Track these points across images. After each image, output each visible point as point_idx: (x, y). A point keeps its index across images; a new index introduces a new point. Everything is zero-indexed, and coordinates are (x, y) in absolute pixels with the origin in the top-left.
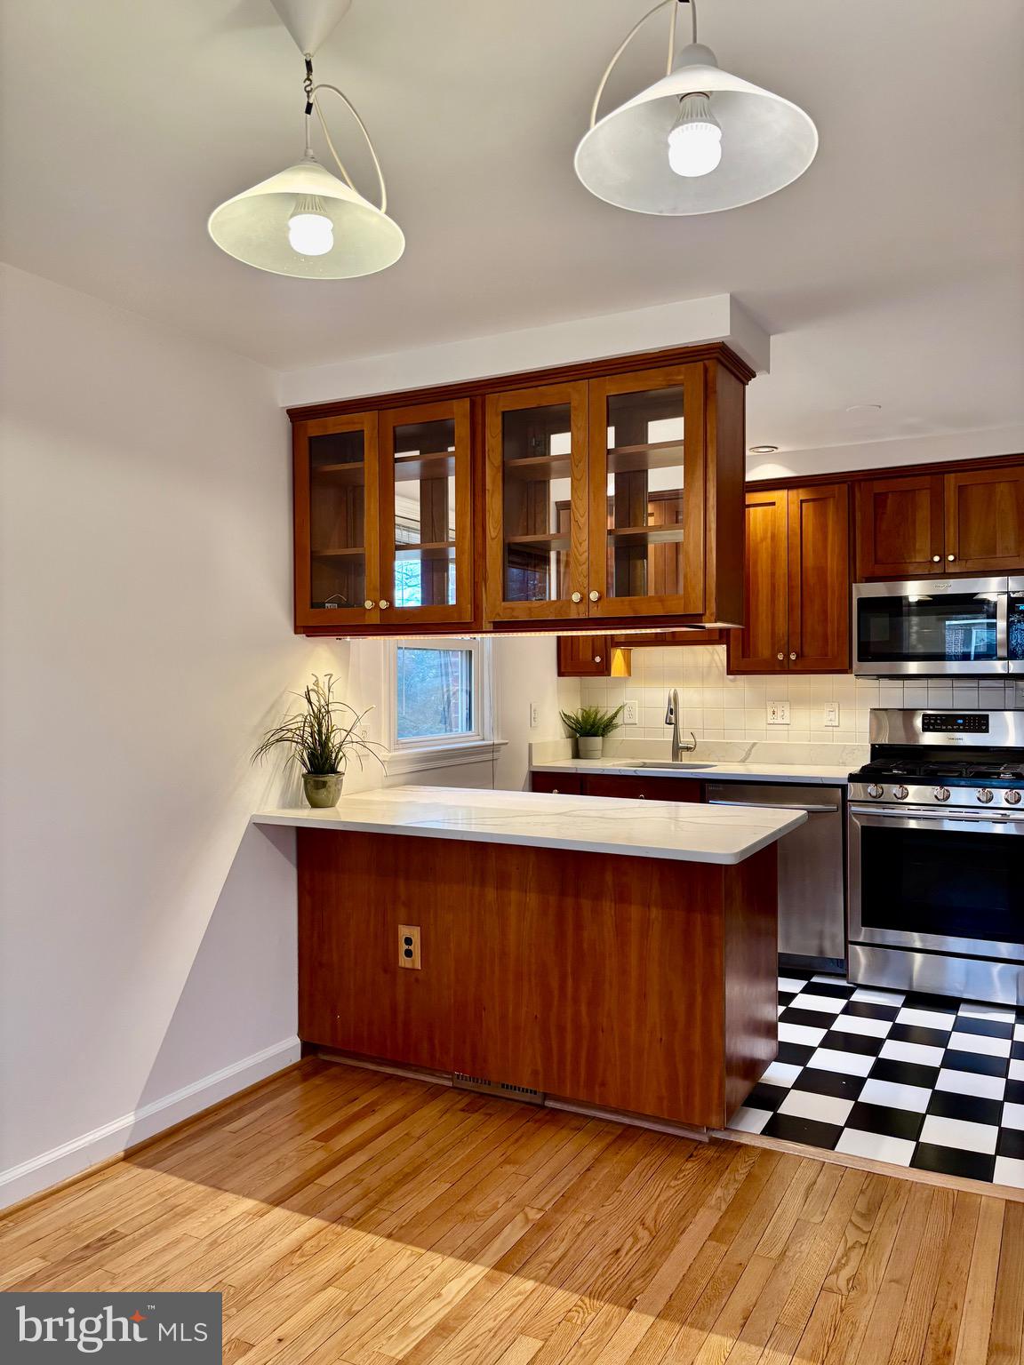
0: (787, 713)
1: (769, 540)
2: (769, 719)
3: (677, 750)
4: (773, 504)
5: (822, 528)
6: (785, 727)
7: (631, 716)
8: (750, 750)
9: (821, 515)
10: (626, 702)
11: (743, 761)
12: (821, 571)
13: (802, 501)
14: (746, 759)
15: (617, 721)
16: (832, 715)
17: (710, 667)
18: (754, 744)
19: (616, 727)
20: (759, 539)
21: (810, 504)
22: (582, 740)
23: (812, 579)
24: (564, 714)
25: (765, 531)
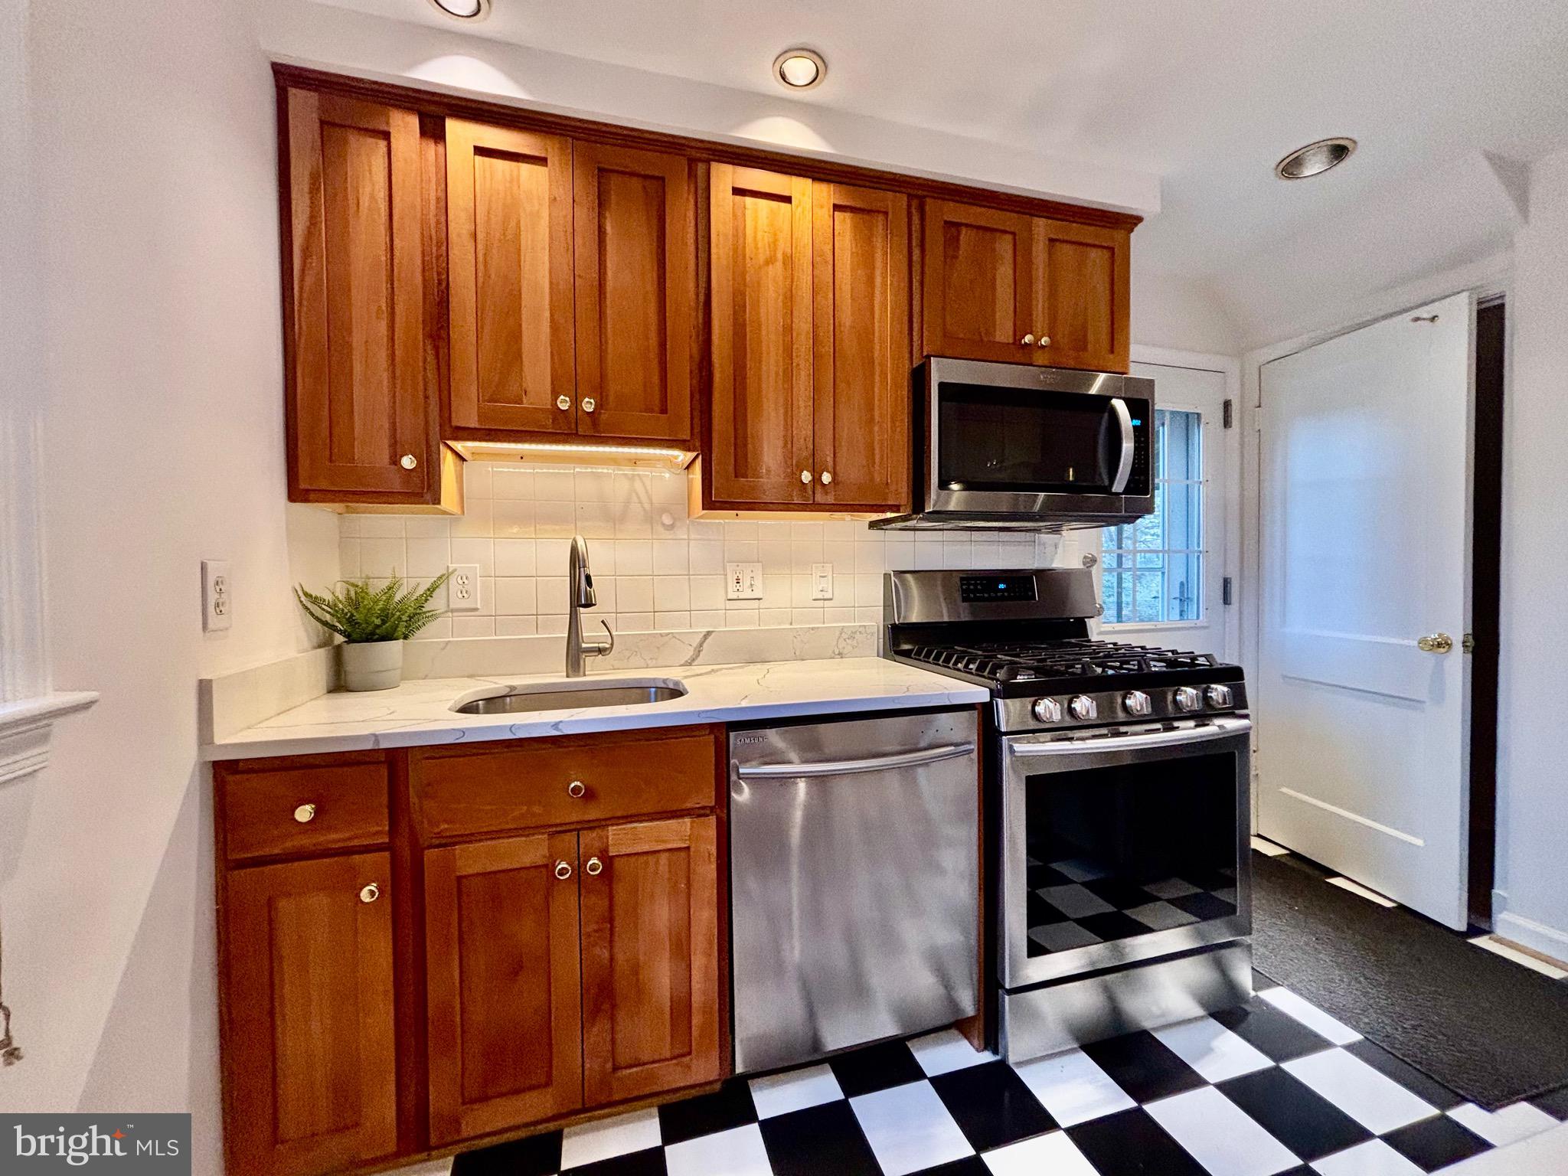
0: (758, 583)
1: (779, 264)
2: (730, 590)
3: (575, 654)
4: (787, 199)
5: (866, 260)
6: (756, 603)
7: (465, 593)
8: (701, 645)
9: (865, 239)
10: (452, 567)
11: (689, 663)
12: (865, 335)
13: (837, 207)
14: (694, 660)
15: (436, 604)
16: (826, 584)
17: (628, 502)
18: (709, 633)
19: (434, 617)
20: (762, 258)
21: (848, 215)
22: (354, 651)
23: (850, 345)
24: (306, 594)
25: (774, 244)
